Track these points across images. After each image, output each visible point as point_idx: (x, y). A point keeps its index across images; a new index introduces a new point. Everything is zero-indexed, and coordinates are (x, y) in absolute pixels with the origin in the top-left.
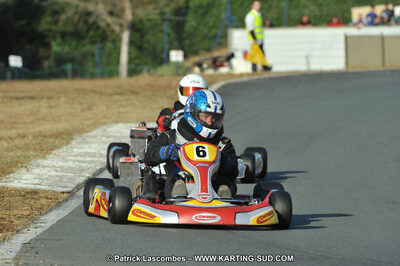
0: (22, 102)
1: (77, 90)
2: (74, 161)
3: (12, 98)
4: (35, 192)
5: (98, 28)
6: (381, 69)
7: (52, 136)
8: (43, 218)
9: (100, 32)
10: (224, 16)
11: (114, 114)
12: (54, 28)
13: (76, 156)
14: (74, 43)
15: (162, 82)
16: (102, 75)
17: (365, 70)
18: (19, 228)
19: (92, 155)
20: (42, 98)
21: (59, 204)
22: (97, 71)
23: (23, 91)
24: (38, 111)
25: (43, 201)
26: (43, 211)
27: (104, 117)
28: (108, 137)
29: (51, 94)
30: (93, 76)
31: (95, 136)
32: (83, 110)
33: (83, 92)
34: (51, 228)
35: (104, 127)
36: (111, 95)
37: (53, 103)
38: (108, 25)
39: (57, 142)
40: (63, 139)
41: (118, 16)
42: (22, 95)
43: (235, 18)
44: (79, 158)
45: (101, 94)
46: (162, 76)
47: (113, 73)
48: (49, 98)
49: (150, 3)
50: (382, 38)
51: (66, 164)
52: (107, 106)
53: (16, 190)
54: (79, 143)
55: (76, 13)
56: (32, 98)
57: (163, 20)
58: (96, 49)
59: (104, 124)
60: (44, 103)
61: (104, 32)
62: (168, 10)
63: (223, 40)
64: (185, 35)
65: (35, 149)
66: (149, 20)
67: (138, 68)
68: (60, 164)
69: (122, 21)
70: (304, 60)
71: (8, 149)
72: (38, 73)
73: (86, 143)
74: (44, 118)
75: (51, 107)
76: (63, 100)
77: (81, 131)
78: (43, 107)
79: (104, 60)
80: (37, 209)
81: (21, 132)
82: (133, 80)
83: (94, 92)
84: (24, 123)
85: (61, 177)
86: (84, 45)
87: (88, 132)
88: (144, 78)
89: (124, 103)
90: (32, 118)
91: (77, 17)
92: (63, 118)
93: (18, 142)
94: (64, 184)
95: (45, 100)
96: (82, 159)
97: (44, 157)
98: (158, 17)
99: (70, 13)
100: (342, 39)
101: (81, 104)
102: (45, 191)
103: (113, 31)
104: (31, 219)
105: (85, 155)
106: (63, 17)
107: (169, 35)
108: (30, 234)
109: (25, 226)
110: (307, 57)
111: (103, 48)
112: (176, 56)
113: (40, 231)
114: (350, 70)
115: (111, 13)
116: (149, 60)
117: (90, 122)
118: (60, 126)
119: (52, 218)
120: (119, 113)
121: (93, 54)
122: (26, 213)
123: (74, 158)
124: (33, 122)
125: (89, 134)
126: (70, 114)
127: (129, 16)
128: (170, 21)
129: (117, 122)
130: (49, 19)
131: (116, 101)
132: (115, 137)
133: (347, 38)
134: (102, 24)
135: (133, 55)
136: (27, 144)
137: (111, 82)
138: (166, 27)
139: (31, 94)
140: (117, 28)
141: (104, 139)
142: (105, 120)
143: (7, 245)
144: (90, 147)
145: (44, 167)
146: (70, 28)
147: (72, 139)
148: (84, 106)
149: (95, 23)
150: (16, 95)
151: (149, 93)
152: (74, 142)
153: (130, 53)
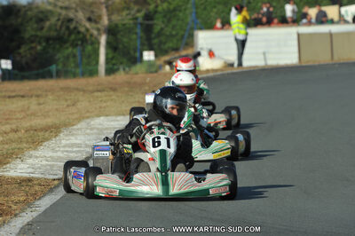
0: (14, 100)
1: (62, 89)
2: (63, 152)
3: (5, 97)
4: (30, 180)
5: (79, 32)
6: (331, 62)
7: (42, 130)
8: (37, 203)
9: (81, 36)
10: (189, 19)
11: (96, 108)
12: (39, 33)
13: (64, 147)
14: (58, 46)
15: (137, 79)
16: (83, 74)
17: (317, 64)
18: (17, 212)
19: (78, 146)
20: (32, 96)
21: (51, 190)
22: (78, 71)
23: (14, 91)
24: (28, 108)
25: (37, 188)
26: (37, 196)
27: (88, 111)
28: (92, 129)
29: (39, 93)
30: (75, 75)
31: (80, 129)
32: (68, 106)
33: (67, 89)
34: (45, 211)
35: (88, 120)
36: (93, 92)
37: (41, 100)
38: (87, 30)
39: (47, 134)
40: (51, 132)
41: (96, 22)
42: (14, 94)
43: (199, 21)
44: (67, 149)
45: (84, 91)
46: (137, 74)
47: (93, 73)
48: (38, 96)
49: (123, 9)
50: (331, 35)
51: (55, 155)
52: (90, 101)
53: (13, 178)
54: (67, 135)
55: (59, 20)
56: (23, 96)
57: (135, 24)
58: (77, 51)
59: (88, 117)
60: (34, 101)
61: (85, 36)
62: (140, 15)
63: (189, 41)
64: (153, 36)
65: (27, 142)
66: (124, 25)
67: (115, 67)
68: (51, 154)
69: (99, 26)
70: (262, 56)
71: (3, 143)
72: (26, 74)
73: (73, 135)
74: (34, 114)
75: (39, 104)
76: (50, 97)
77: (67, 125)
78: (33, 104)
79: (85, 61)
80: (32, 195)
81: (14, 126)
82: (111, 78)
83: (78, 89)
84: (17, 119)
85: (52, 166)
86: (67, 48)
87: (73, 125)
88: (121, 76)
89: (104, 98)
90: (23, 114)
91: (59, 23)
92: (50, 113)
93: (12, 135)
94: (55, 172)
95: (34, 98)
96: (70, 149)
97: (35, 149)
98: (131, 22)
99: (53, 20)
100: (296, 37)
101: (66, 100)
102: (38, 179)
103: (92, 35)
104: (27, 204)
105: (73, 145)
106: (48, 24)
107: (141, 38)
108: (27, 217)
109: (23, 210)
110: (264, 54)
111: (83, 50)
112: (148, 56)
113: (35, 214)
114: (303, 64)
115: (89, 20)
116: (125, 60)
117: (76, 116)
118: (49, 121)
119: (46, 202)
120: (100, 107)
121: (74, 56)
122: (21, 199)
123: (62, 149)
124: (24, 117)
125: (75, 127)
126: (57, 110)
127: (105, 21)
128: (141, 24)
129: (99, 116)
130: (35, 26)
131: (97, 97)
132: (98, 129)
133: (299, 35)
134: (82, 30)
135: (110, 56)
136: (20, 138)
137: (92, 80)
138: (138, 30)
139: (22, 94)
140: (95, 33)
141: (88, 131)
142: (88, 114)
143: (6, 228)
144: (76, 139)
145: (37, 157)
146: (53, 34)
147: (60, 132)
148: (69, 102)
149: (75, 28)
150: (8, 94)
151: (126, 89)
152: (61, 135)
153: (107, 54)
